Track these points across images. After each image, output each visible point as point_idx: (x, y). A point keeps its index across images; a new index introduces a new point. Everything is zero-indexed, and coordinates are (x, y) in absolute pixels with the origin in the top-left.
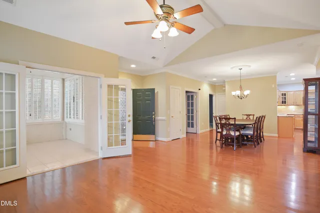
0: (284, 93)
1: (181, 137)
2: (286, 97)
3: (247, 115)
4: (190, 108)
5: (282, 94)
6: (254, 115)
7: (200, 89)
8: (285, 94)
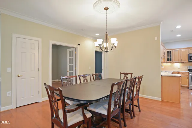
0: (169, 50)
1: (39, 101)
2: (172, 54)
3: (124, 73)
4: (71, 64)
5: (168, 52)
6: (132, 74)
7: (79, 45)
8: (171, 52)
